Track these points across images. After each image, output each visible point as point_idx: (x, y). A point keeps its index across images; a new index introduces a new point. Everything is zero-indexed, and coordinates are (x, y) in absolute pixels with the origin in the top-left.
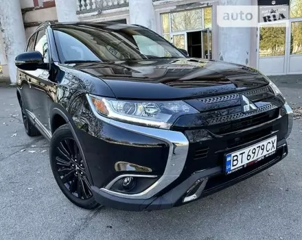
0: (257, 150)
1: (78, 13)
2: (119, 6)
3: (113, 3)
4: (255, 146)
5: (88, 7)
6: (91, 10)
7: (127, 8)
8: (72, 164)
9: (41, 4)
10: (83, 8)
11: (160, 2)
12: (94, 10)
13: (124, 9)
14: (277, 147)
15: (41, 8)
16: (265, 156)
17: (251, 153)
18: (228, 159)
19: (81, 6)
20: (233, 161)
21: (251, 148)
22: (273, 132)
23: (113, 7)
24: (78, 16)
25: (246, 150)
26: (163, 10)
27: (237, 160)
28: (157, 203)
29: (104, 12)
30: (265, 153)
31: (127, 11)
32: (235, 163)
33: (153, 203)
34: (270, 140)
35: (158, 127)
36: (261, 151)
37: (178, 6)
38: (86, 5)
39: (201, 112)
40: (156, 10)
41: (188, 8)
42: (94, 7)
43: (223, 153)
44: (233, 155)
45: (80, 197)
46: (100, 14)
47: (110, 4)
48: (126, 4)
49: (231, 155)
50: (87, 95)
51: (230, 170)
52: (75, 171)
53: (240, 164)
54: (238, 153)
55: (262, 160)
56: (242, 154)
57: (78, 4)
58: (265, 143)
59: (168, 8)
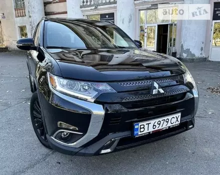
0: (162, 122)
1: (81, 7)
2: (110, 3)
3: (106, 1)
4: (161, 119)
7: (115, 5)
10: (85, 4)
11: (140, 1)
12: (92, 6)
13: (113, 5)
14: (181, 121)
15: (57, 2)
16: (169, 127)
17: (156, 124)
18: (136, 127)
19: (83, 2)
20: (141, 128)
21: (157, 120)
22: (179, 110)
23: (106, 4)
24: (81, 9)
25: (152, 122)
26: (141, 7)
27: (144, 128)
29: (99, 7)
30: (169, 124)
31: (115, 7)
32: (142, 130)
33: (81, 151)
34: (174, 116)
35: (86, 100)
36: (165, 123)
37: (153, 5)
38: (87, 2)
39: (118, 92)
40: (136, 7)
42: (92, 3)
44: (140, 124)
46: (96, 8)
47: (104, 2)
48: (115, 3)
49: (138, 124)
50: (48, 73)
51: (137, 134)
53: (146, 131)
54: (145, 123)
55: (166, 130)
56: (148, 124)
57: (82, 0)
58: (170, 117)
59: (145, 6)
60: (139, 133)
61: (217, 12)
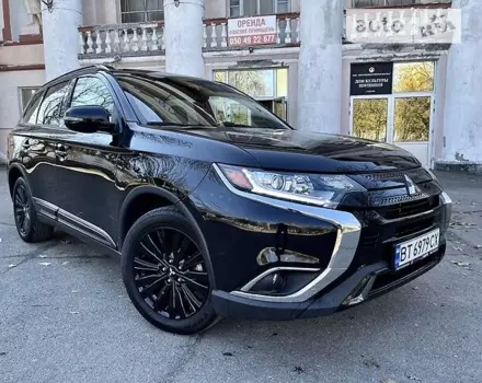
0: (423, 243)
1: (81, 57)
2: (150, 53)
3: (140, 48)
4: (421, 238)
5: (99, 50)
6: (103, 56)
7: (163, 58)
8: (161, 268)
9: (15, 38)
10: (90, 50)
11: (215, 53)
12: (108, 56)
13: (156, 58)
14: (439, 243)
15: (15, 44)
16: (429, 253)
17: (417, 247)
18: (397, 251)
19: (86, 47)
20: (402, 254)
21: (418, 240)
22: (436, 224)
23: (140, 53)
24: (81, 61)
25: (414, 242)
26: (217, 65)
27: (405, 253)
28: (316, 306)
29: (125, 60)
30: (430, 249)
31: (163, 62)
32: (403, 257)
33: (310, 308)
34: (434, 233)
35: (321, 206)
36: (426, 245)
37: (239, 63)
38: (95, 47)
40: (208, 65)
41: (255, 66)
42: (108, 50)
43: (392, 243)
44: (401, 246)
45: (172, 317)
46: (117, 61)
47: (136, 49)
48: (161, 52)
49: (399, 246)
50: (214, 165)
51: (398, 265)
52: (168, 278)
53: (407, 260)
54: (406, 244)
56: (410, 246)
57: (82, 43)
58: (429, 235)
59: (225, 64)
60: (401, 263)
61: (357, 81)
